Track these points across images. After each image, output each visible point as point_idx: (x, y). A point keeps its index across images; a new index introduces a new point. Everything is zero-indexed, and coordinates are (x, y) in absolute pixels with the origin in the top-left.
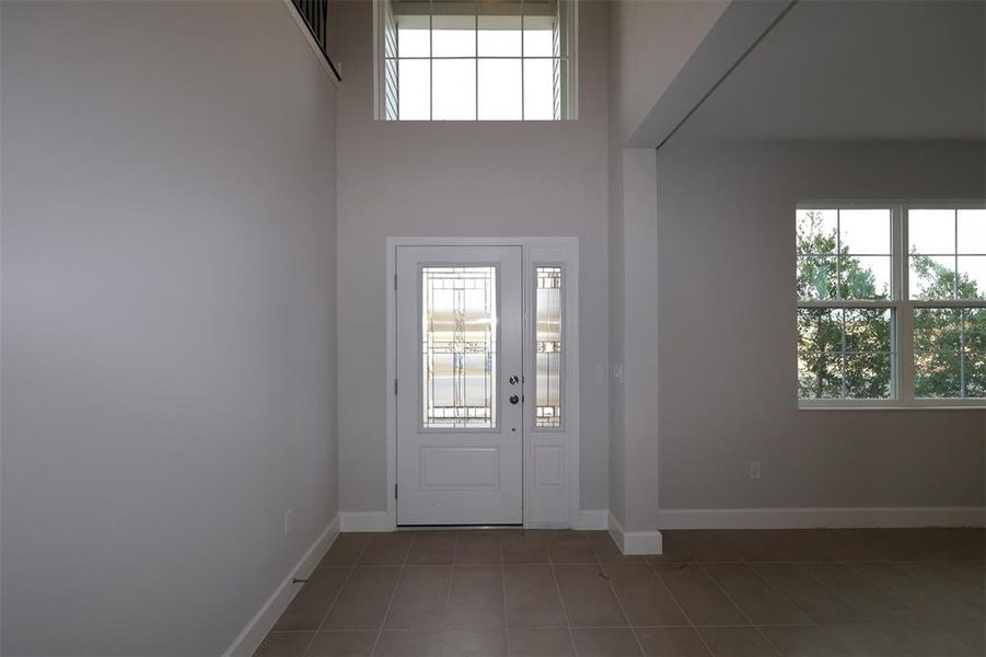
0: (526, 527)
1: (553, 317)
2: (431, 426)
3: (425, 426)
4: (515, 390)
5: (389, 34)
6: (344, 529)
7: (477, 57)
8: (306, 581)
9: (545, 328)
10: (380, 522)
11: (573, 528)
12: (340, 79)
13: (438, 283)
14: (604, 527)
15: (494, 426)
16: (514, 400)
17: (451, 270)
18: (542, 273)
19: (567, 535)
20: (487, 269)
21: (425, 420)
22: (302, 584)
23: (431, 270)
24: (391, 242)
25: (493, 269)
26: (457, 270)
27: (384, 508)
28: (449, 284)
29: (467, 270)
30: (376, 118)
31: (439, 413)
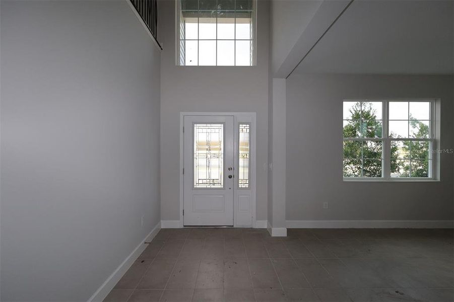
0: (235, 227)
1: (246, 145)
2: (197, 187)
3: (195, 187)
4: (231, 173)
5: (181, 25)
6: (163, 227)
7: (217, 40)
8: (150, 243)
9: (243, 150)
10: (178, 224)
11: (253, 227)
12: (162, 49)
13: (200, 130)
14: (266, 227)
15: (222, 187)
16: (230, 177)
17: (205, 125)
18: (241, 126)
19: (252, 230)
20: (220, 125)
21: (195, 184)
22: (148, 244)
23: (197, 125)
24: (182, 114)
25: (222, 125)
26: (208, 125)
27: (179, 219)
28: (205, 130)
29: (212, 125)
30: (176, 64)
31: (201, 182)
